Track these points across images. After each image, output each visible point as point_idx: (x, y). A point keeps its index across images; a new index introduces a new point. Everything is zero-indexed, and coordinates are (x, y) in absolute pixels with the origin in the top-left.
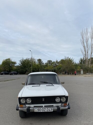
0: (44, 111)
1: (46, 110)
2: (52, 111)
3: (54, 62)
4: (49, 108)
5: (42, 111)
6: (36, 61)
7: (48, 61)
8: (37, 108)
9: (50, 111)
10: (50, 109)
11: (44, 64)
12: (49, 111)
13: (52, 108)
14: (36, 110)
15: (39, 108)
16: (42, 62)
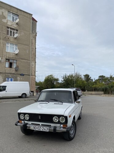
0: (39, 130)
1: (42, 129)
2: (48, 131)
3: (107, 78)
4: (44, 128)
5: (37, 130)
6: (83, 77)
7: (100, 76)
8: (33, 126)
9: (46, 131)
10: (46, 129)
11: (92, 80)
12: (44, 131)
13: (48, 128)
14: (32, 128)
15: (35, 126)
16: (90, 78)
